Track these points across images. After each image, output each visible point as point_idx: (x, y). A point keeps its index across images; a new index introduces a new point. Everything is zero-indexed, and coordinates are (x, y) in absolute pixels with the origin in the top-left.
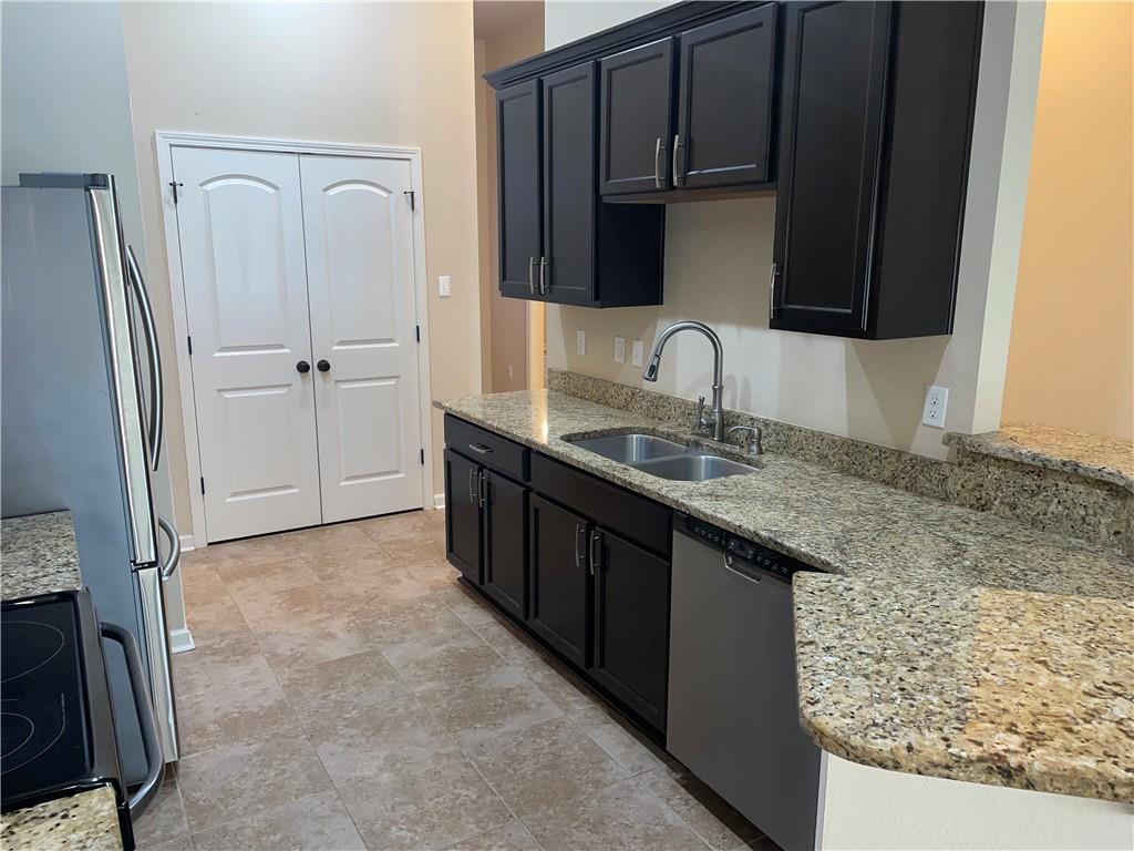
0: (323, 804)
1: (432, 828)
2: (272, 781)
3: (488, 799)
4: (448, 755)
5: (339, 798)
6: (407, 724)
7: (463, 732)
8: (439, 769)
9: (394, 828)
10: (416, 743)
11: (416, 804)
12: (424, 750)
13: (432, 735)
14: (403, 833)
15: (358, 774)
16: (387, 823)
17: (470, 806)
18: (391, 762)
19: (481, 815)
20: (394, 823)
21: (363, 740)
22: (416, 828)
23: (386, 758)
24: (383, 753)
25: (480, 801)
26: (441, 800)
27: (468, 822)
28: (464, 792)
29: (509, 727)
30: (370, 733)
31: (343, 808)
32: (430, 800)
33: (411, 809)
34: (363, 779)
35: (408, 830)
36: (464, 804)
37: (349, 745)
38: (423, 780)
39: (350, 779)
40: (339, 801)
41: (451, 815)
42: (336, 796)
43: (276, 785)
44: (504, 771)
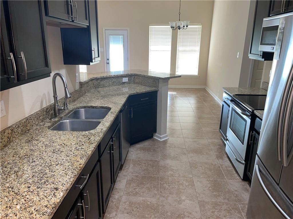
0: (202, 197)
1: (178, 182)
2: (216, 210)
3: (162, 183)
4: (164, 197)
5: (198, 197)
6: (169, 214)
7: (154, 203)
8: (169, 194)
9: (187, 185)
10: (170, 205)
11: (179, 188)
12: (169, 202)
13: (164, 206)
14: (185, 183)
15: (191, 202)
16: (188, 186)
17: (167, 183)
18: (180, 202)
19: (167, 180)
20: (186, 186)
21: (186, 214)
22: (182, 183)
23: (181, 204)
24: (182, 206)
25: (165, 183)
26: (173, 186)
27: (170, 180)
28: (166, 186)
29: (141, 198)
30: (182, 215)
31: (197, 194)
32: (175, 187)
33: (181, 187)
34: (190, 200)
35: (184, 183)
36: (169, 184)
37: (190, 213)
38: (174, 193)
39: (194, 201)
40: (198, 196)
41: (173, 182)
42: (198, 198)
43: (214, 208)
44: (154, 187)
